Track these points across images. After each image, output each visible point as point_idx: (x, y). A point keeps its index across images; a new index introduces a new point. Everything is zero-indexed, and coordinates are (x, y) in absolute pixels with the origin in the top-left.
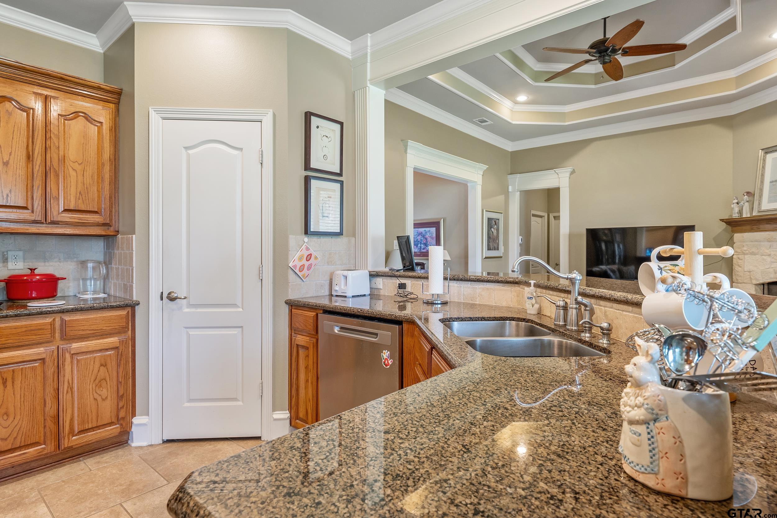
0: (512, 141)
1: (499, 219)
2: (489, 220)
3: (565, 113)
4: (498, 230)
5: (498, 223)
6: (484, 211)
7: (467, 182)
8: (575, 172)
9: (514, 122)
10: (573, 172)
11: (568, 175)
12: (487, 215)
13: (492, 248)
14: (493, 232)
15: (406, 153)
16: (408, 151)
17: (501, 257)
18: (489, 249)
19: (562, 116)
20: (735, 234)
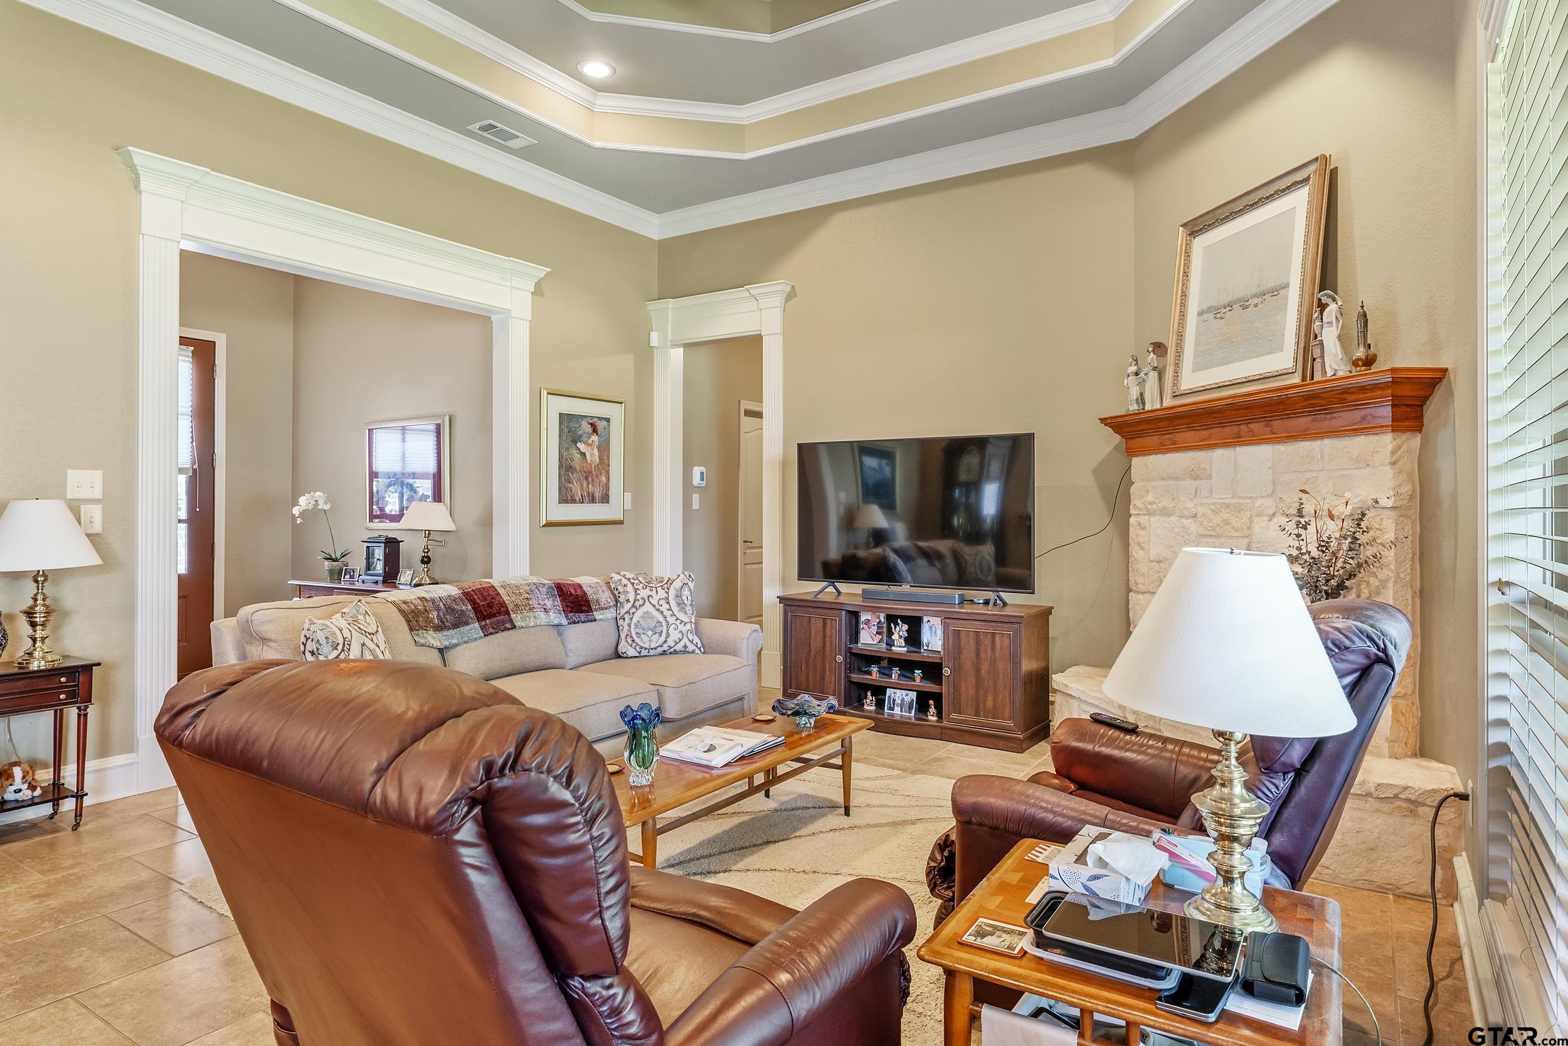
0: (658, 210)
1: (608, 420)
2: (566, 419)
3: (743, 126)
4: (604, 448)
5: (607, 429)
6: (544, 393)
7: (491, 311)
8: (796, 295)
9: (598, 144)
10: (791, 295)
11: (778, 301)
12: (556, 406)
13: (578, 497)
14: (583, 454)
15: (140, 192)
16: (143, 186)
17: (621, 522)
18: (566, 497)
19: (734, 133)
20: (1133, 459)
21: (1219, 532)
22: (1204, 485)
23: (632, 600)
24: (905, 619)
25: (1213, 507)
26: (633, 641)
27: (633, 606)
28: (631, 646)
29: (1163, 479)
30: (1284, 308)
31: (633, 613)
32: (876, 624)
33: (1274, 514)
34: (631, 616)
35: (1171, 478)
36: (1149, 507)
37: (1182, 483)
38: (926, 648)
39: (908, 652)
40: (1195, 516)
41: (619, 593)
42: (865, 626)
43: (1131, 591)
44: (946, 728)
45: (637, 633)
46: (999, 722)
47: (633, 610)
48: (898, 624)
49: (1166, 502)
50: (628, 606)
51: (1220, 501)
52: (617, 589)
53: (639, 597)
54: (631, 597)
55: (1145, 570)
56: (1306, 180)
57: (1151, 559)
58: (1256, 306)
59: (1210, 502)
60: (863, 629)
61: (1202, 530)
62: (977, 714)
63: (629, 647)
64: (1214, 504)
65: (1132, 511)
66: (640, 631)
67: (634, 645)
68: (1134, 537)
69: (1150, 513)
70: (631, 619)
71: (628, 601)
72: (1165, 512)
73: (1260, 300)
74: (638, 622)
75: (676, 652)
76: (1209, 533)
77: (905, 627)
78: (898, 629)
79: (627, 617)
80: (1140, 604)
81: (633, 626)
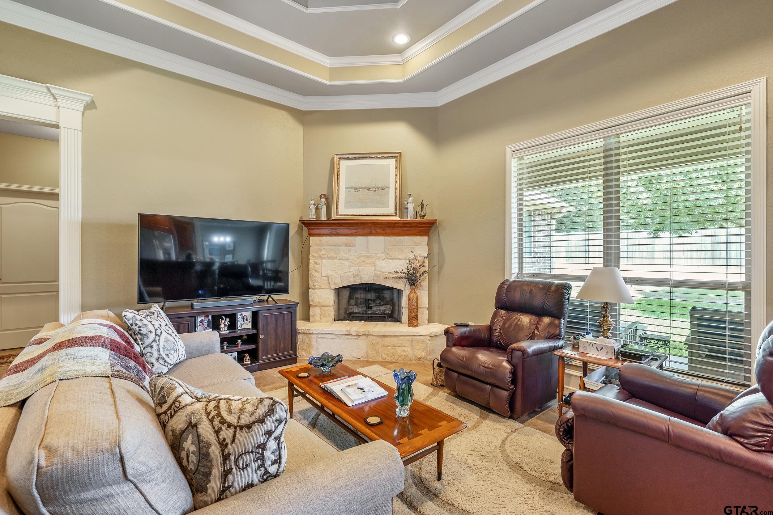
20: (311, 238)
21: (360, 265)
22: (352, 248)
23: (153, 330)
24: (227, 316)
25: (357, 256)
26: (165, 361)
27: (156, 335)
28: (165, 366)
29: (330, 246)
30: (388, 194)
31: (159, 340)
32: (207, 321)
33: (384, 259)
34: (158, 343)
35: (334, 246)
36: (322, 256)
37: (340, 248)
38: (239, 328)
39: (229, 333)
40: (347, 259)
41: (139, 327)
42: (201, 324)
43: (310, 288)
44: (261, 364)
45: (167, 355)
46: (287, 353)
47: (157, 338)
48: (223, 319)
49: (332, 254)
50: (152, 336)
51: (361, 254)
52: (136, 325)
53: (156, 328)
54: (151, 327)
55: (319, 280)
56: (395, 157)
57: (323, 276)
58: (375, 191)
59: (356, 254)
60: (200, 325)
61: (351, 264)
62: (276, 353)
63: (164, 367)
64: (357, 255)
65: (311, 257)
66: (167, 352)
67: (166, 364)
68: (313, 268)
69: (322, 258)
70: (158, 345)
71: (151, 332)
72: (331, 258)
73: (376, 190)
74: (164, 346)
75: (183, 361)
76: (355, 265)
77: (228, 320)
78: (223, 321)
79: (154, 344)
80: (316, 293)
81: (161, 350)
